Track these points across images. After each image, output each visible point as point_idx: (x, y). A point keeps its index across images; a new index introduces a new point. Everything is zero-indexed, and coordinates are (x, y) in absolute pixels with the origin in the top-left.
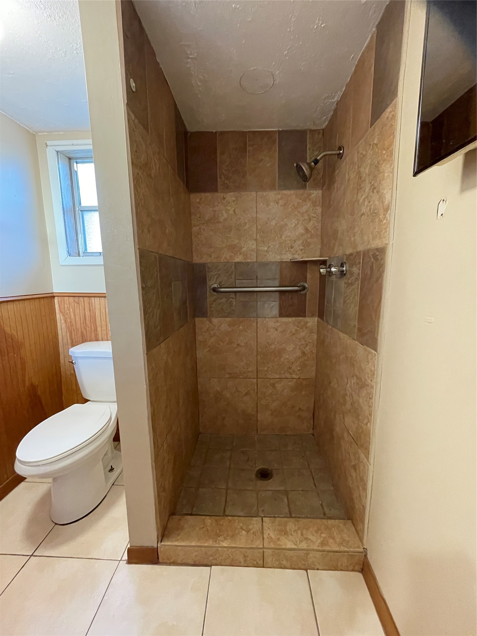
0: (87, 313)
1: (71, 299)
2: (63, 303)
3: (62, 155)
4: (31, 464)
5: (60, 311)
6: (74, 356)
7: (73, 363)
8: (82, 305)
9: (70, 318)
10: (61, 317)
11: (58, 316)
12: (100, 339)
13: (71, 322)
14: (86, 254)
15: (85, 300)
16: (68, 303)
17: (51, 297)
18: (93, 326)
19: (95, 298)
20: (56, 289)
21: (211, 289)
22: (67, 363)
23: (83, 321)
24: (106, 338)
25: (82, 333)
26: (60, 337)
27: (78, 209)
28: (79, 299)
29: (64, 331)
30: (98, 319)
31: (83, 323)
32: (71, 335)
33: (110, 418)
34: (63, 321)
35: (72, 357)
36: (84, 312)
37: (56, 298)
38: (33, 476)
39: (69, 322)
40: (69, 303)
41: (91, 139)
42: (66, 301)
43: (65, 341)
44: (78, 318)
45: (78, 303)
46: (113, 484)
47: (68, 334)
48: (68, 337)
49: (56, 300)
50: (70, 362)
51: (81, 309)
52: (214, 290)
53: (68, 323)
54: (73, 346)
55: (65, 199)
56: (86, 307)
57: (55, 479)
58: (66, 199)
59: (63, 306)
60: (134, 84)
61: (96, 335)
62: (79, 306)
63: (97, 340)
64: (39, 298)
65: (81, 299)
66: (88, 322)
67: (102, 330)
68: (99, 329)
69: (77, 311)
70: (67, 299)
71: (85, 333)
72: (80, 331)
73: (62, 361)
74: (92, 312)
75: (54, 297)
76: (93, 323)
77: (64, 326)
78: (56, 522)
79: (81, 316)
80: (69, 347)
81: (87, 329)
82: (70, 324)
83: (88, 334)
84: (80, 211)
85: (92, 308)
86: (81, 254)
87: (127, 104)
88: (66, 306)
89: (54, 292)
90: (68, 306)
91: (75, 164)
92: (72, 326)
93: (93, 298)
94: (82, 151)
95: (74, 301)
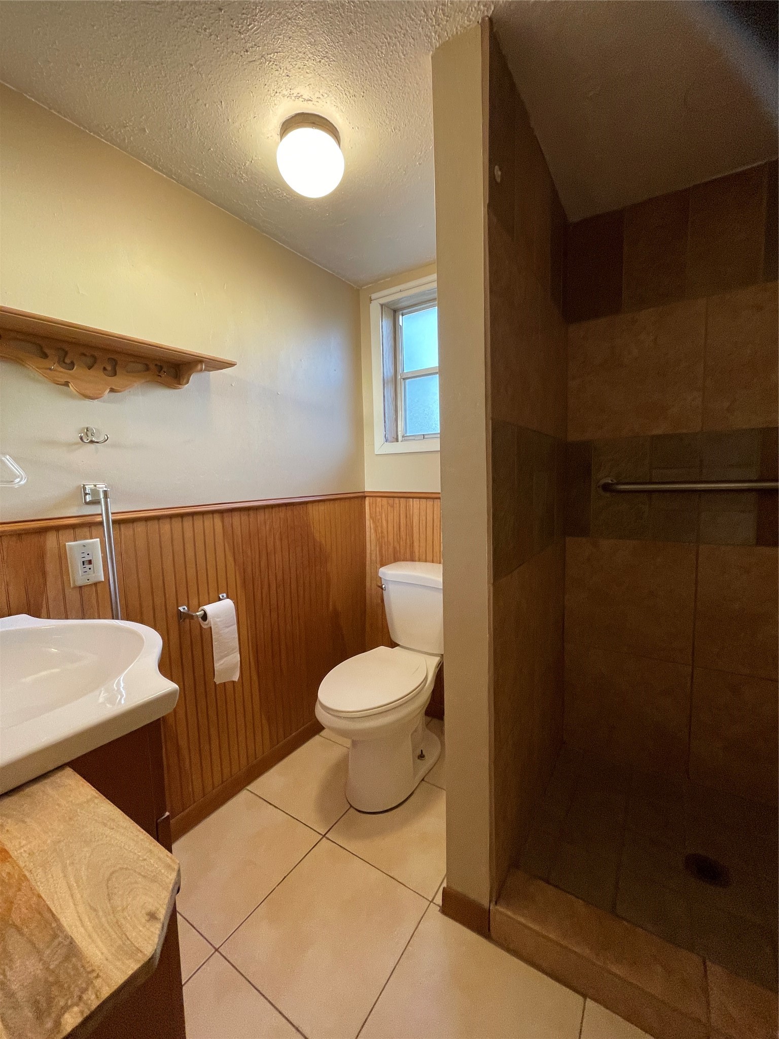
0: (403, 521)
1: (385, 500)
2: (374, 505)
3: (386, 308)
4: (332, 713)
5: (371, 517)
6: (384, 579)
7: (382, 589)
8: (397, 509)
9: (382, 527)
10: (372, 525)
11: (368, 523)
12: (417, 559)
13: (382, 532)
14: (405, 438)
15: (401, 501)
16: (380, 506)
17: (361, 497)
18: (408, 541)
19: (414, 499)
20: (369, 487)
21: (599, 487)
22: (374, 586)
23: (397, 531)
24: (424, 558)
25: (394, 548)
26: (368, 551)
27: (400, 377)
28: (394, 500)
29: (374, 543)
30: (416, 530)
31: (397, 535)
32: (381, 551)
33: (426, 678)
34: (372, 531)
35: (382, 579)
36: (398, 521)
37: (367, 498)
38: (333, 729)
39: (380, 531)
40: (382, 506)
41: (435, 273)
42: (378, 504)
43: (373, 558)
44: (390, 528)
45: (393, 506)
46: (423, 780)
47: (378, 549)
48: (378, 553)
49: (367, 501)
50: (379, 587)
51: (395, 514)
52: (606, 488)
53: (379, 534)
54: (382, 565)
55: (386, 366)
56: (401, 512)
57: (354, 743)
58: (388, 366)
59: (374, 510)
60: (499, 173)
61: (412, 552)
62: (394, 510)
63: (412, 559)
64: (350, 498)
65: (397, 500)
66: (403, 534)
67: (419, 546)
68: (416, 544)
69: (390, 518)
70: (380, 500)
71: (398, 549)
72: (392, 545)
73: (368, 584)
74: (408, 519)
75: (365, 497)
76: (409, 535)
77: (373, 536)
78: (352, 804)
79: (395, 524)
80: (378, 566)
81: (401, 543)
82: (380, 535)
83: (402, 551)
84: (402, 380)
85: (410, 514)
86: (400, 438)
87: (489, 205)
88: (378, 509)
89: (366, 490)
90: (380, 510)
91: (401, 317)
92: (383, 537)
93: (411, 499)
94: (411, 297)
95: (388, 503)
